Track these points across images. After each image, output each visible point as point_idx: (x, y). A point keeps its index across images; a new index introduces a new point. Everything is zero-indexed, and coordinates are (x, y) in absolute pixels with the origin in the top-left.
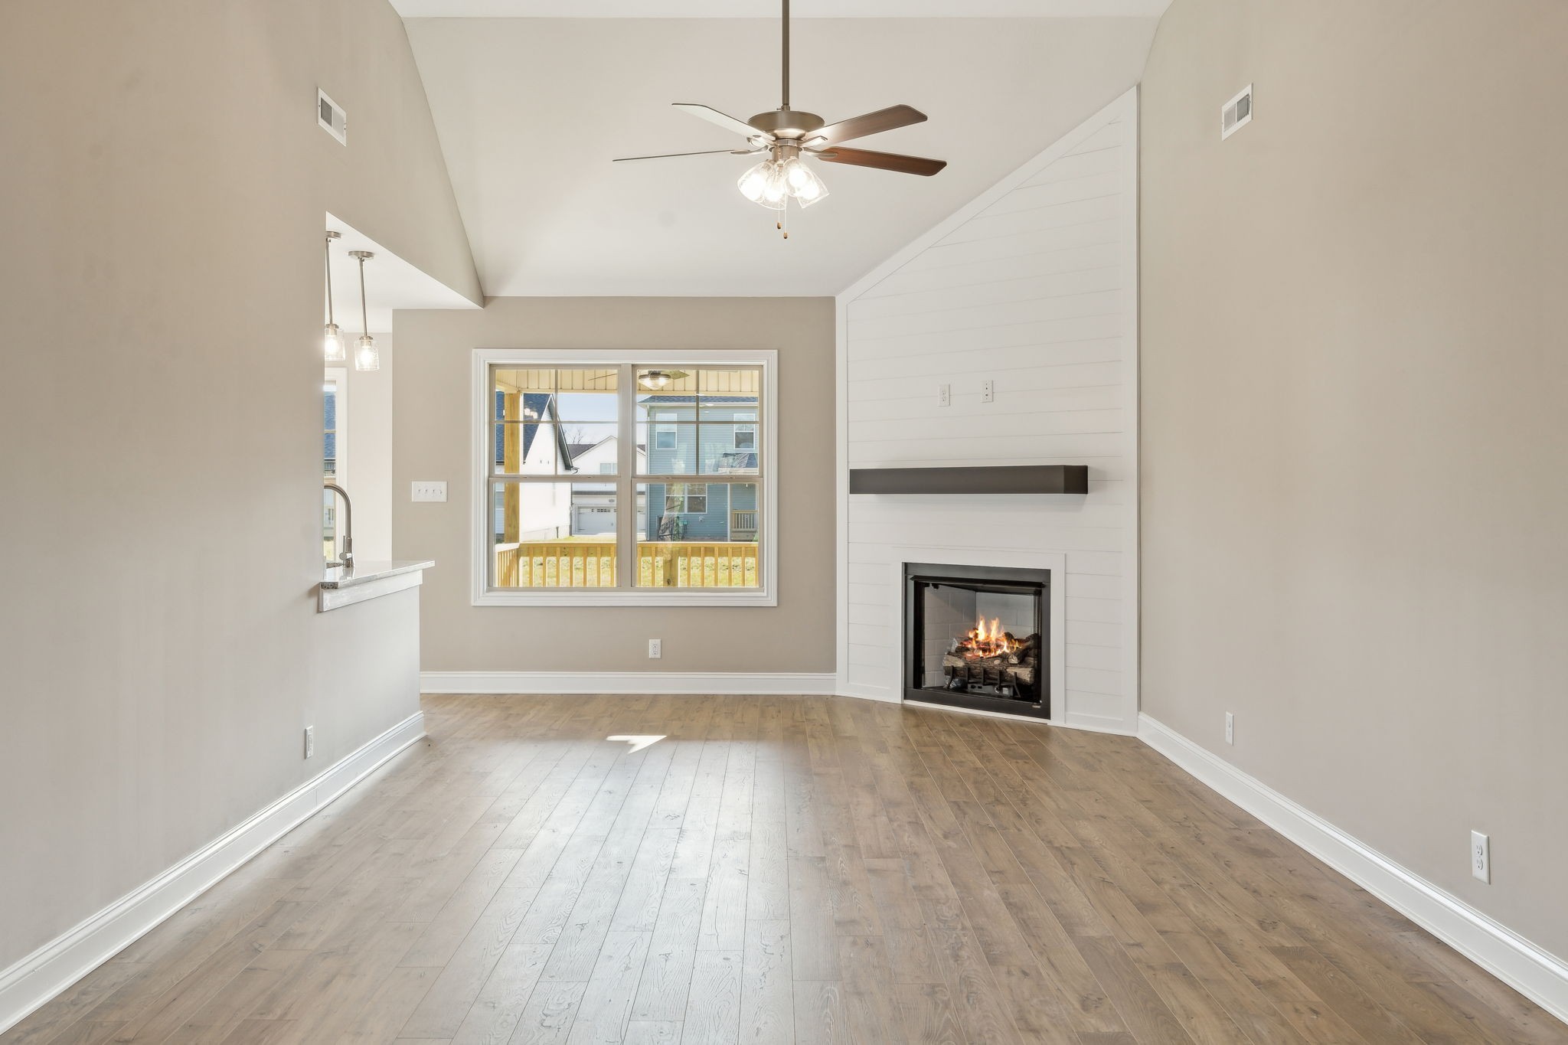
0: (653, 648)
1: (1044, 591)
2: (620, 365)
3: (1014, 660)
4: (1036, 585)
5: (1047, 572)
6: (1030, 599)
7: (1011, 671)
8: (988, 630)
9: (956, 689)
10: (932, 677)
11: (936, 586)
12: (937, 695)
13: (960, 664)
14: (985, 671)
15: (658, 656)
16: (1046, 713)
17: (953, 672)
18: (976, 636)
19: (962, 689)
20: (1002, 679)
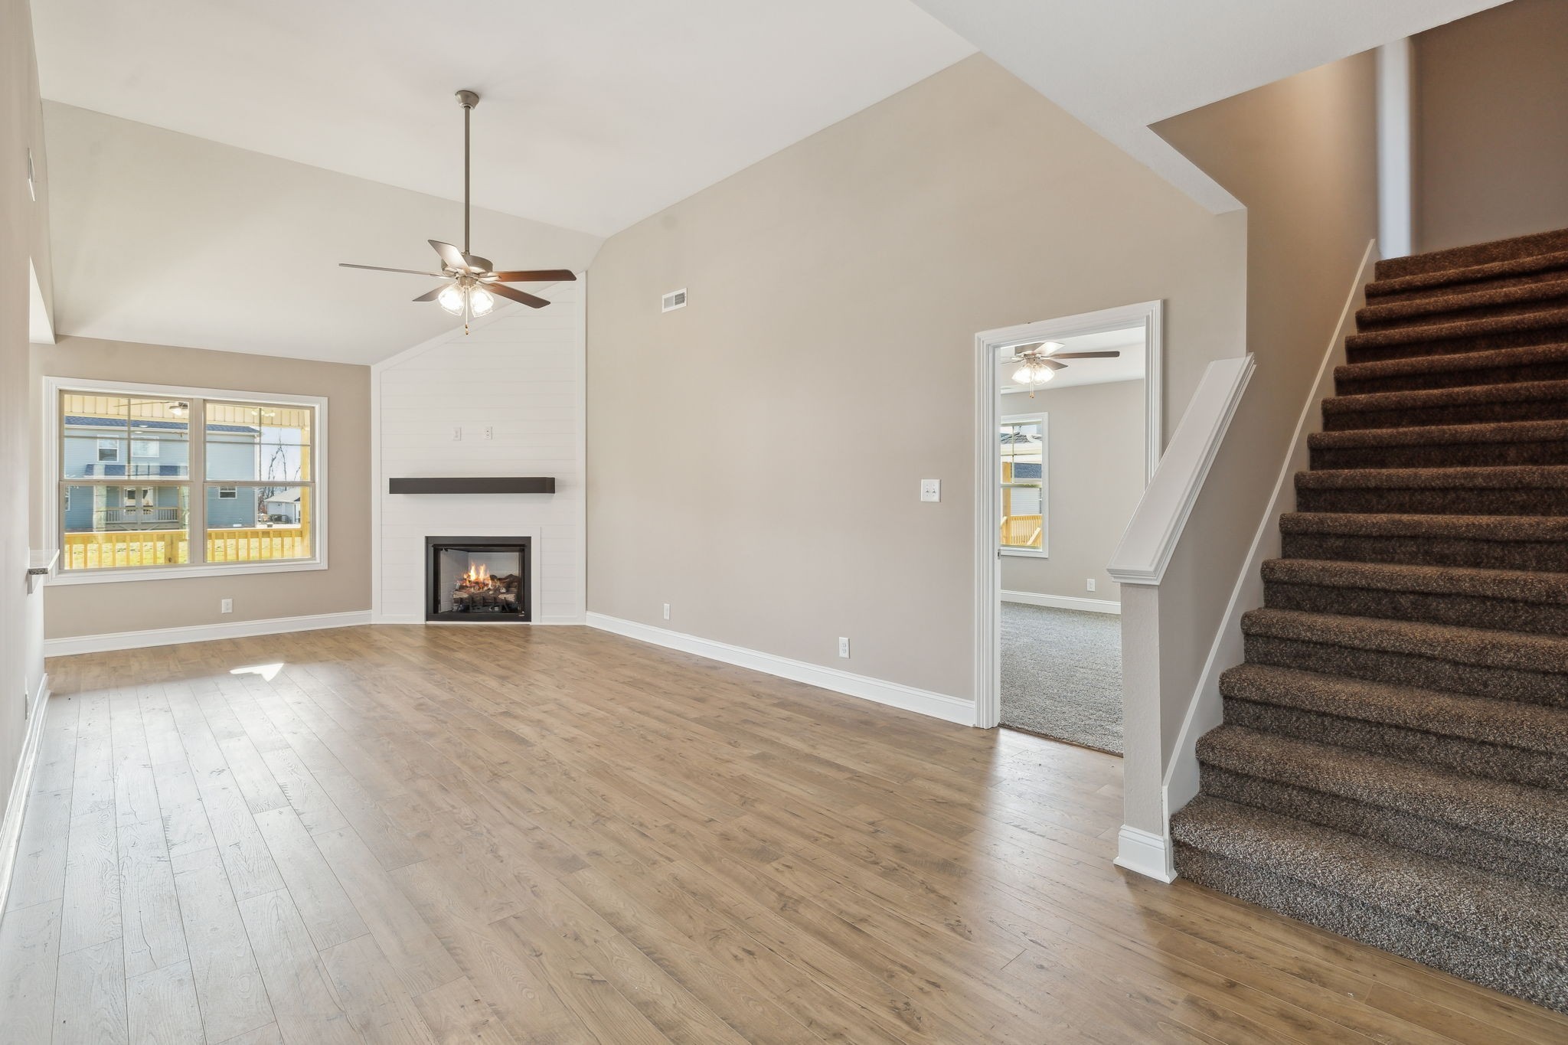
0: (226, 605)
1: (526, 550)
2: (192, 399)
3: (504, 590)
4: (521, 547)
5: (529, 539)
6: (516, 555)
7: (502, 597)
8: (477, 572)
9: (462, 611)
10: (444, 606)
11: (446, 550)
12: (449, 616)
13: (464, 595)
14: (484, 599)
15: (230, 611)
16: (528, 618)
17: (461, 601)
18: (469, 576)
19: (466, 609)
20: (495, 602)
